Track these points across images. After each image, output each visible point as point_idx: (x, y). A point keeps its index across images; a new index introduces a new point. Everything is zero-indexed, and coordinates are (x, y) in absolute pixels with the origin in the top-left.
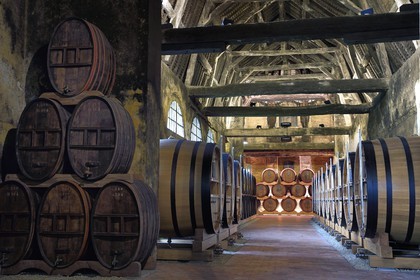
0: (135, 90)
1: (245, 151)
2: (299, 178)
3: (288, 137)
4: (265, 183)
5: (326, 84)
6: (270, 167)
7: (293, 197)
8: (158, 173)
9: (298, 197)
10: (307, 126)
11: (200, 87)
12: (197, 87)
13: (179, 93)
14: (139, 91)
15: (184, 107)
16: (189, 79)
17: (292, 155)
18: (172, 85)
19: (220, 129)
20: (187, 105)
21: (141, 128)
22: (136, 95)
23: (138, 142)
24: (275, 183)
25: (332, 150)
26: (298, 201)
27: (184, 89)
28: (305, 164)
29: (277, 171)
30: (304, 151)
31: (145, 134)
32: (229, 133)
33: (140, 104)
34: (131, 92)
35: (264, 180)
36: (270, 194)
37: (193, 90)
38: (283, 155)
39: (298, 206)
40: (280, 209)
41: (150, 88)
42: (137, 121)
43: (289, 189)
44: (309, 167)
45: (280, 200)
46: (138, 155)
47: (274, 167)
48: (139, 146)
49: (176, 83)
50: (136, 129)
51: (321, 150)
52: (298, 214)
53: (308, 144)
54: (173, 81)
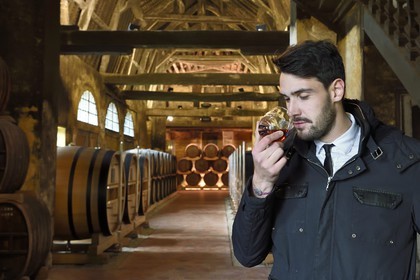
0: (30, 107)
1: (168, 127)
2: (221, 154)
3: (208, 117)
4: (188, 158)
5: (236, 77)
7: (215, 172)
8: (54, 184)
9: (220, 172)
11: (116, 74)
12: (113, 75)
13: (93, 82)
14: (34, 109)
15: (98, 95)
16: (104, 66)
18: (84, 76)
19: (140, 109)
20: (102, 93)
21: (36, 144)
22: (31, 113)
23: (33, 157)
24: (198, 158)
26: (220, 175)
27: (98, 77)
28: (227, 140)
29: (200, 147)
30: (227, 127)
31: (39, 150)
32: (150, 113)
33: (35, 121)
34: (26, 109)
35: (187, 155)
36: (194, 169)
37: (108, 77)
38: (207, 131)
39: (220, 180)
40: (202, 183)
41: (45, 105)
42: (32, 138)
43: (211, 163)
44: (231, 143)
45: (202, 175)
46: (32, 170)
47: (198, 142)
48: (34, 162)
49: (88, 73)
50: (31, 145)
52: (220, 188)
54: (84, 71)
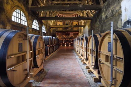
1: (57, 32)
2: (70, 38)
3: (67, 28)
4: (62, 40)
5: (81, 6)
6: (63, 36)
7: (69, 43)
10: (72, 25)
11: (34, 7)
16: (30, 4)
17: (69, 33)
19: (48, 25)
24: (64, 40)
25: (78, 32)
28: (72, 35)
29: (65, 37)
30: (71, 32)
36: (63, 42)
37: (32, 8)
38: (66, 33)
39: (70, 45)
40: (65, 46)
43: (68, 41)
44: (72, 36)
45: (66, 44)
51: (76, 32)
52: (70, 47)
53: (72, 30)
